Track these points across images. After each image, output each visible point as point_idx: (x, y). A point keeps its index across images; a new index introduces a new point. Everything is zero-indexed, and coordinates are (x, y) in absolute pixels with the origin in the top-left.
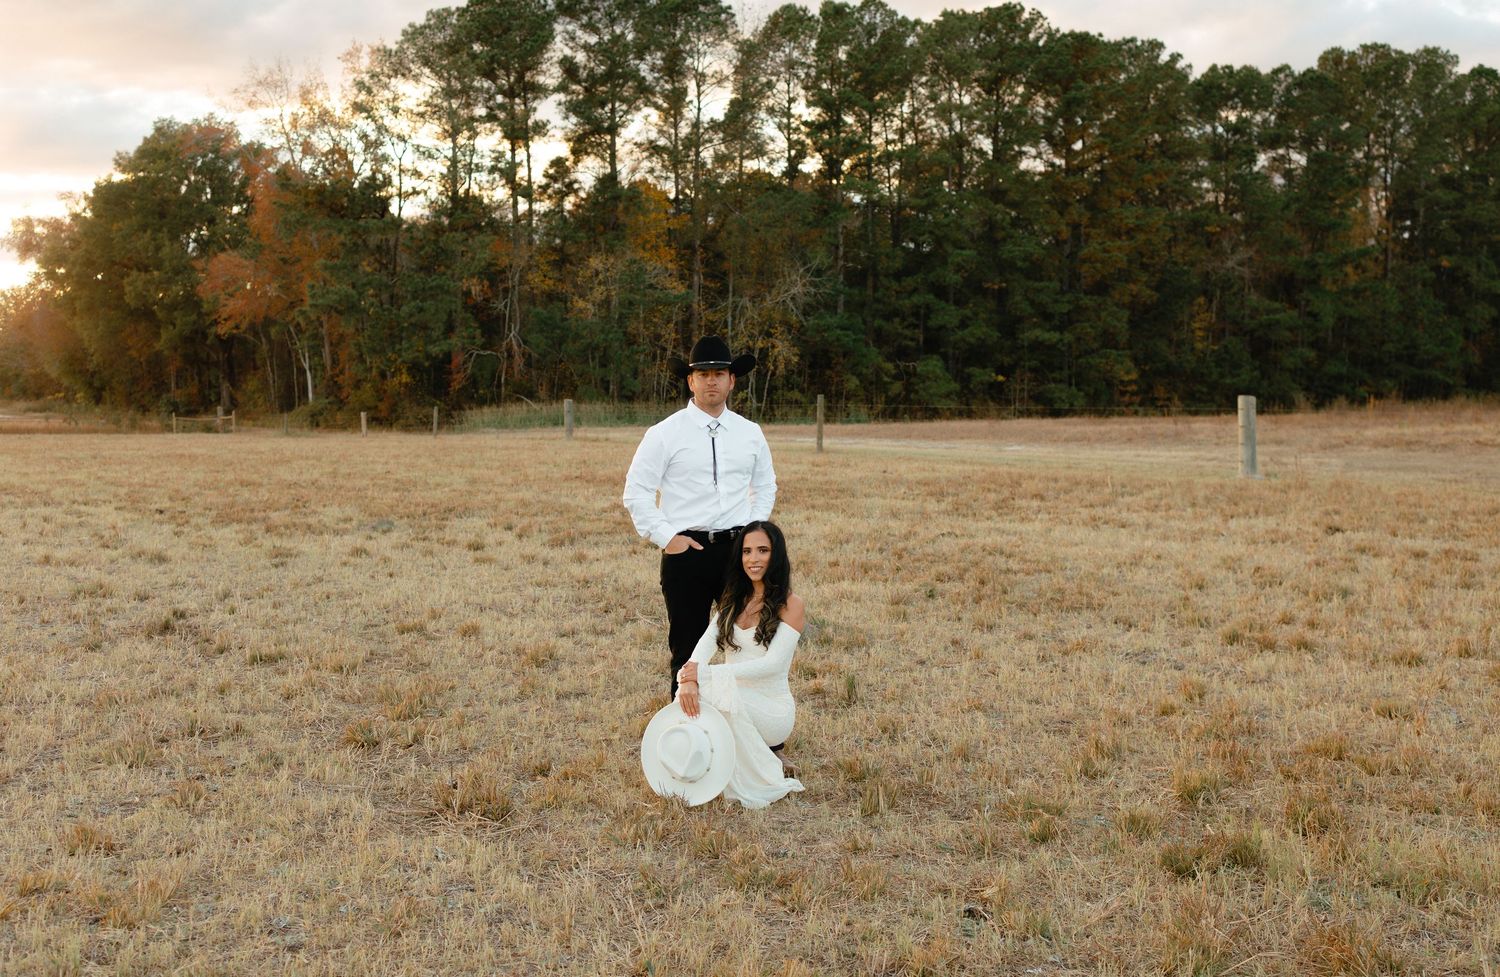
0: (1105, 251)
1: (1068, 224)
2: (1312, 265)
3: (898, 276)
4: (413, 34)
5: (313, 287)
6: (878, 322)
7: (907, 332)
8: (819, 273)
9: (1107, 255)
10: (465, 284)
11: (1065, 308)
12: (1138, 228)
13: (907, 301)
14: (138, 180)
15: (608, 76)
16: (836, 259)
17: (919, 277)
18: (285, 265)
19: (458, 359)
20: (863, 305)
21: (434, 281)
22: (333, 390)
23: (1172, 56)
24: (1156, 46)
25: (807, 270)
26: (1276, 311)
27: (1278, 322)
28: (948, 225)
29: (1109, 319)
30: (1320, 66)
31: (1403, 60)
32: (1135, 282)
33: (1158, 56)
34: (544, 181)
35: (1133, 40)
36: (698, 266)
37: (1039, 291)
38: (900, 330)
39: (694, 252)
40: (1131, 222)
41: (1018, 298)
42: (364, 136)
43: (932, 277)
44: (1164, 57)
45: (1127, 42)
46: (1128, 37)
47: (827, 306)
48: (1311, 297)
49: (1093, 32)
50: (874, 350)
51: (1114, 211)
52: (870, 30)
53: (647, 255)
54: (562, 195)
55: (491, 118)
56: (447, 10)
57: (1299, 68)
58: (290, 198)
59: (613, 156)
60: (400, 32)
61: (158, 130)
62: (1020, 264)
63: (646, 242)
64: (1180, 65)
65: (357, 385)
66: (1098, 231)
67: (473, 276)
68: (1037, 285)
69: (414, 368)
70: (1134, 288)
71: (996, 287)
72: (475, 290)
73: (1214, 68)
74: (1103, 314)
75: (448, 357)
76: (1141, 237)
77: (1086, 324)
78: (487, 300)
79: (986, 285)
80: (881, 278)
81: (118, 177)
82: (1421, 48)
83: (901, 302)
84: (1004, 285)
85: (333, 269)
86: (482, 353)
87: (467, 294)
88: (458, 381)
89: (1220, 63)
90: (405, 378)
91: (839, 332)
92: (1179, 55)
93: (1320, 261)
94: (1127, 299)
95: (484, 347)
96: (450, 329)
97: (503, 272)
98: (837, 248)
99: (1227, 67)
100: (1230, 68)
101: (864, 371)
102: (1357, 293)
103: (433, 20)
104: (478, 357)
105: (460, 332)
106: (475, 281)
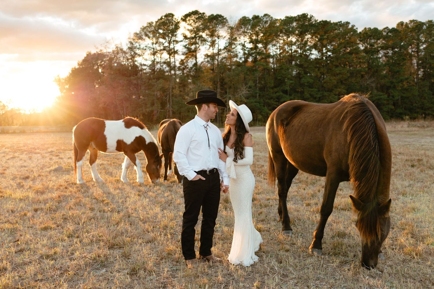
0: (331, 80)
1: (320, 73)
2: (392, 83)
3: (272, 88)
4: (144, 29)
5: (118, 95)
6: (267, 101)
7: (275, 103)
8: (250, 87)
9: (331, 81)
10: (155, 93)
11: (319, 96)
12: (340, 74)
13: (275, 95)
14: (83, 67)
15: (195, 37)
16: (256, 84)
17: (278, 88)
19: (155, 112)
20: (263, 96)
23: (352, 26)
24: (348, 23)
25: (247, 87)
26: (381, 95)
27: (381, 98)
28: (285, 74)
29: (332, 98)
30: (397, 27)
31: (422, 24)
32: (340, 88)
33: (348, 26)
34: (179, 65)
35: (341, 22)
36: (219, 86)
37: (312, 91)
38: (273, 103)
39: (218, 83)
40: (338, 72)
41: (306, 93)
42: (131, 55)
43: (282, 88)
44: (350, 26)
45: (339, 22)
46: (340, 21)
47: (253, 96)
48: (392, 91)
49: (328, 20)
50: (266, 108)
51: (333, 69)
52: (266, 22)
53: (205, 84)
54: (184, 69)
55: (164, 49)
56: (152, 23)
57: (390, 27)
58: (113, 72)
59: (196, 58)
60: (140, 28)
61: (87, 55)
62: (306, 84)
63: (205, 81)
64: (355, 28)
66: (329, 74)
68: (311, 89)
69: (144, 115)
70: (339, 90)
71: (300, 90)
72: (158, 94)
73: (365, 29)
74: (330, 97)
75: (152, 111)
76: (341, 76)
77: (325, 100)
78: (162, 97)
79: (298, 90)
80: (268, 89)
81: (77, 67)
82: (427, 20)
83: (273, 95)
84: (302, 90)
85: (122, 90)
86: (161, 110)
88: (155, 118)
89: (367, 27)
91: (255, 103)
92: (354, 26)
93: (394, 81)
94: (337, 93)
95: (162, 109)
96: (153, 104)
97: (167, 89)
98: (257, 81)
99: (369, 28)
100: (370, 28)
101: (263, 114)
102: (406, 90)
103: (149, 25)
104: (160, 111)
105: (156, 105)
106: (158, 92)
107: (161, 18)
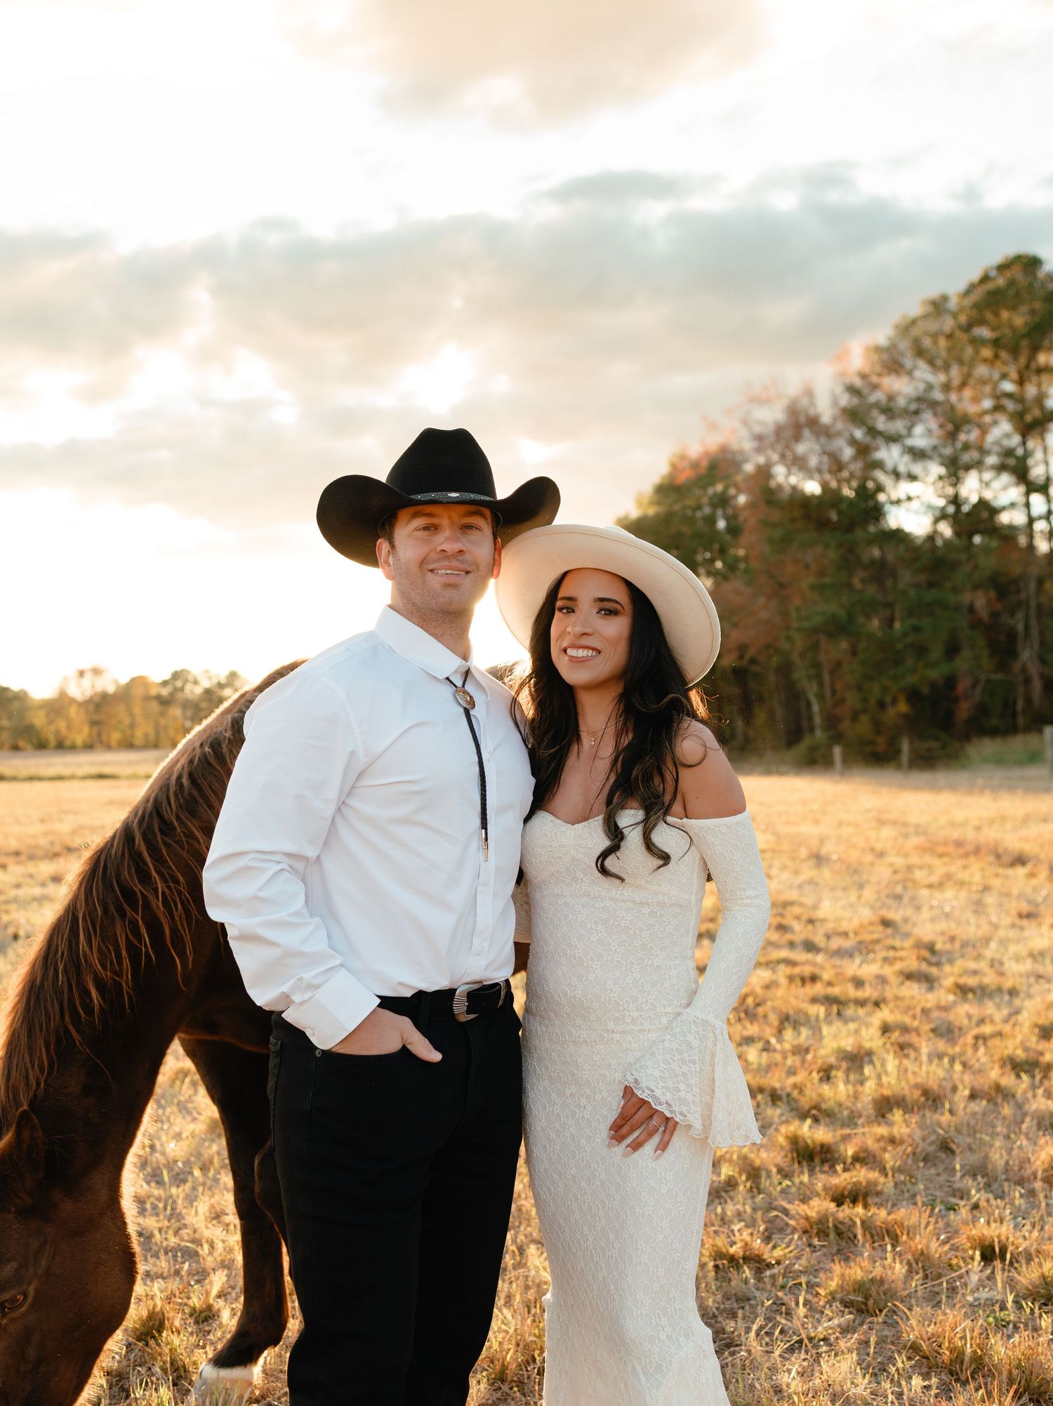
4: (908, 327)
5: (798, 609)
10: (966, 598)
18: (780, 590)
19: (963, 685)
21: (933, 595)
22: (832, 722)
42: (853, 442)
55: (998, 408)
56: (945, 298)
58: (776, 516)
60: (892, 326)
61: (674, 464)
65: (855, 717)
67: (976, 587)
69: (913, 695)
72: (980, 604)
75: (951, 681)
78: (995, 615)
85: (818, 588)
86: (992, 676)
87: (971, 609)
88: (964, 711)
90: (903, 707)
95: (995, 670)
96: (952, 650)
97: (1015, 581)
103: (930, 309)
104: (988, 681)
105: (966, 653)
106: (980, 593)
107: (985, 279)
